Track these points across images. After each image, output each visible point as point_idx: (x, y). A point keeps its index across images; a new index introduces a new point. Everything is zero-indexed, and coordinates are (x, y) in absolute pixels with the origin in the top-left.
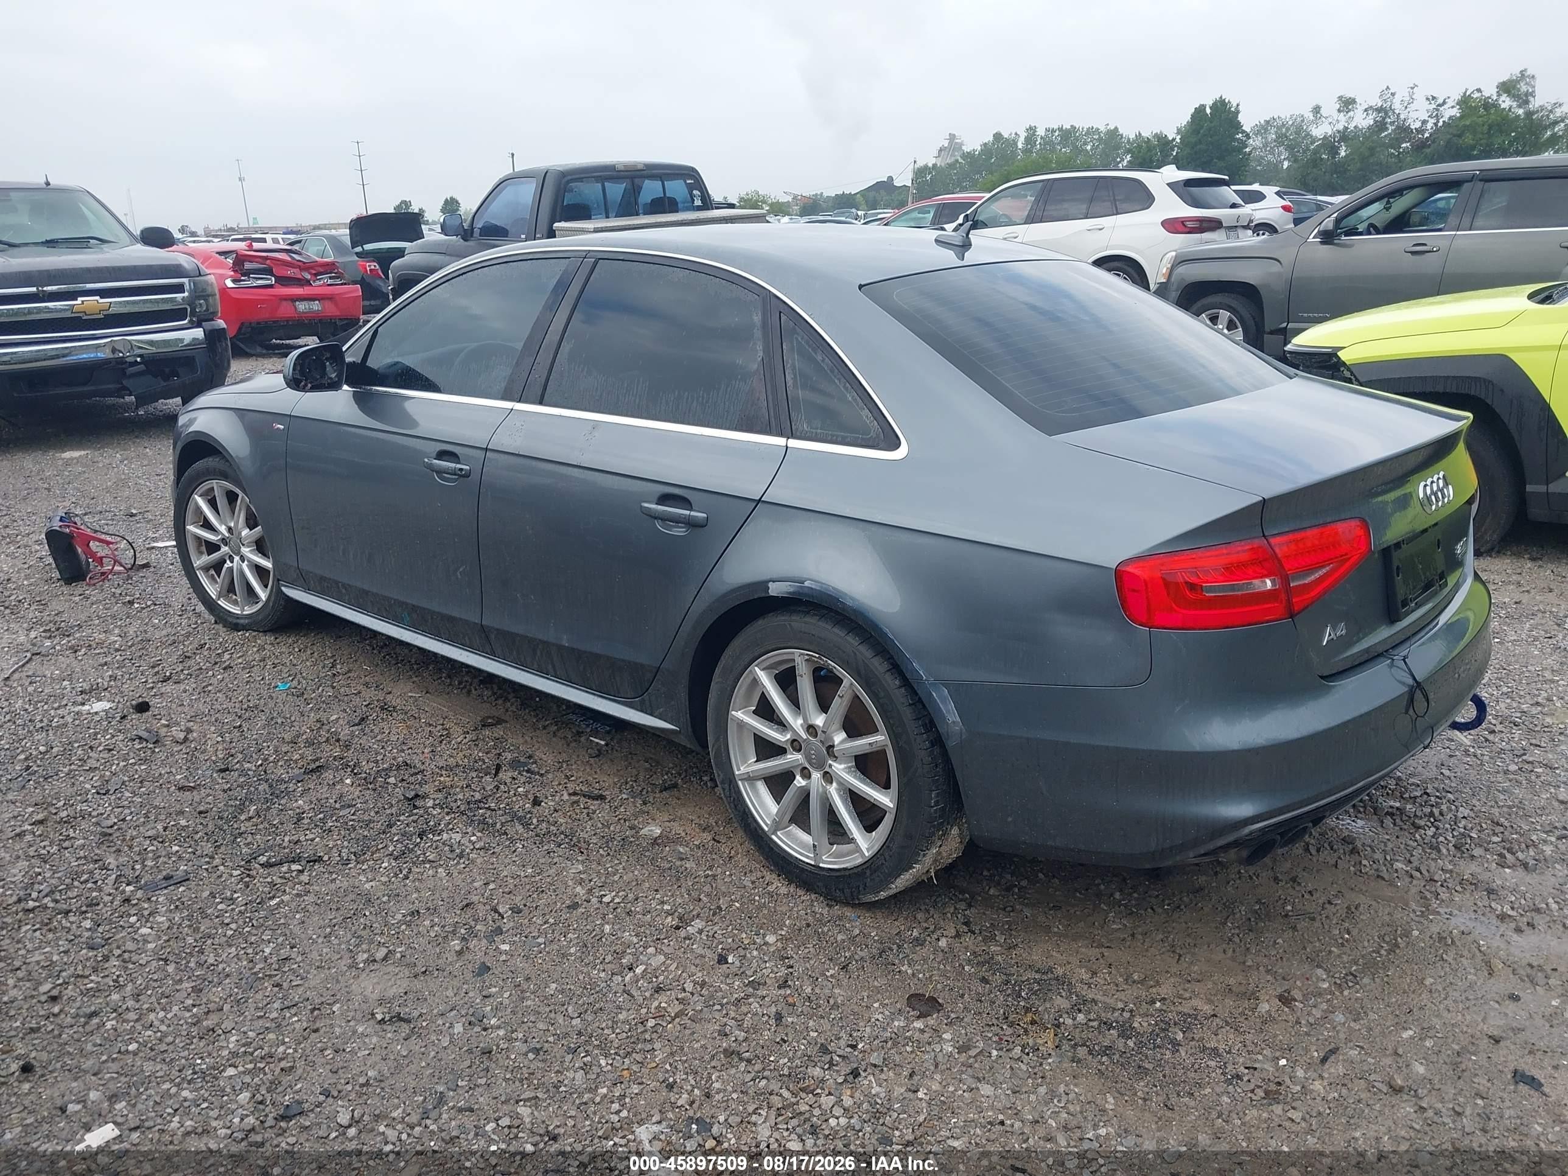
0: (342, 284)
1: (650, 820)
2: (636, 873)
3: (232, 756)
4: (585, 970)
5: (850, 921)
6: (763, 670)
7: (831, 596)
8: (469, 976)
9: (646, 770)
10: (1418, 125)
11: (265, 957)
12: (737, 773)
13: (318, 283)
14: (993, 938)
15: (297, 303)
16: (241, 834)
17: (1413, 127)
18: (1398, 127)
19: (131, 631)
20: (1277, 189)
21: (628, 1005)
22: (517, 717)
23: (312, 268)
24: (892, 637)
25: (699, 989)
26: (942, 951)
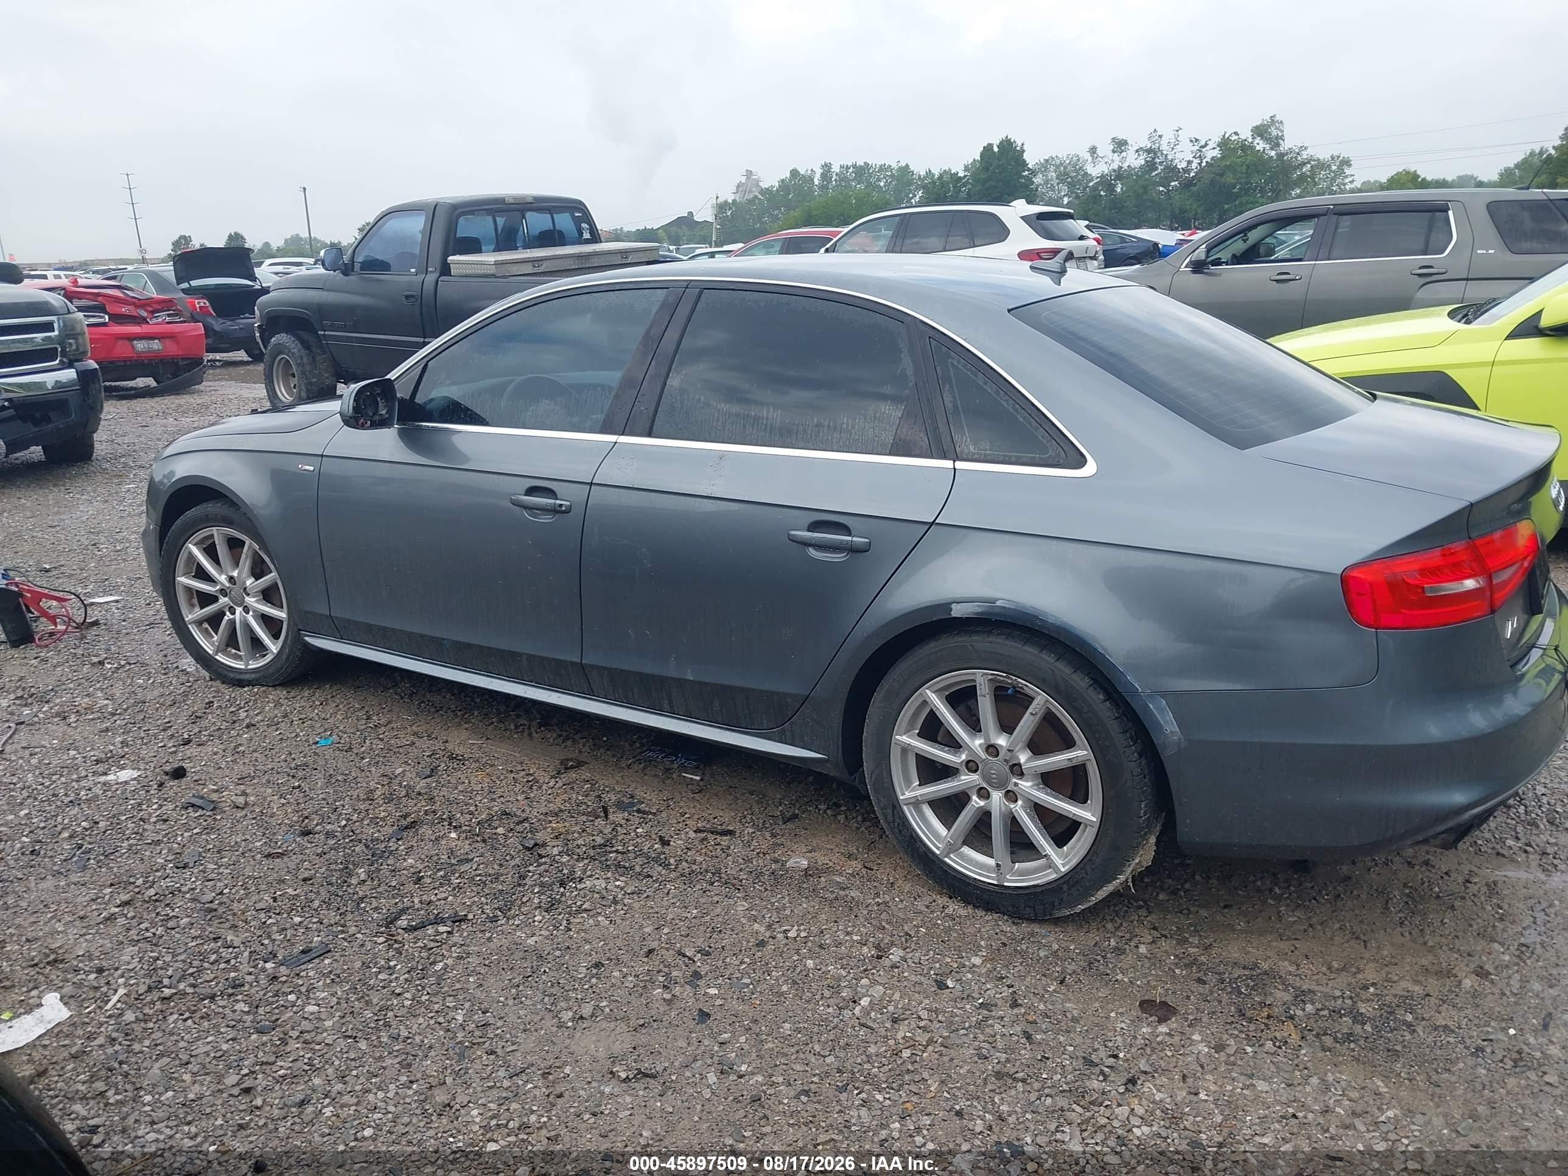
0: (181, 322)
1: (789, 853)
2: (805, 905)
3: (307, 818)
4: (810, 1007)
5: (1043, 937)
6: (934, 692)
7: (1028, 614)
8: (692, 1024)
9: (758, 802)
10: (1184, 165)
11: (461, 1025)
12: (901, 798)
13: (154, 321)
14: (1186, 940)
15: (135, 342)
16: (362, 899)
17: (1179, 167)
18: (1167, 167)
19: (117, 692)
20: (1087, 223)
21: (872, 1038)
22: (596, 758)
23: (149, 305)
24: (1103, 652)
25: (935, 1016)
26: (1146, 957)
